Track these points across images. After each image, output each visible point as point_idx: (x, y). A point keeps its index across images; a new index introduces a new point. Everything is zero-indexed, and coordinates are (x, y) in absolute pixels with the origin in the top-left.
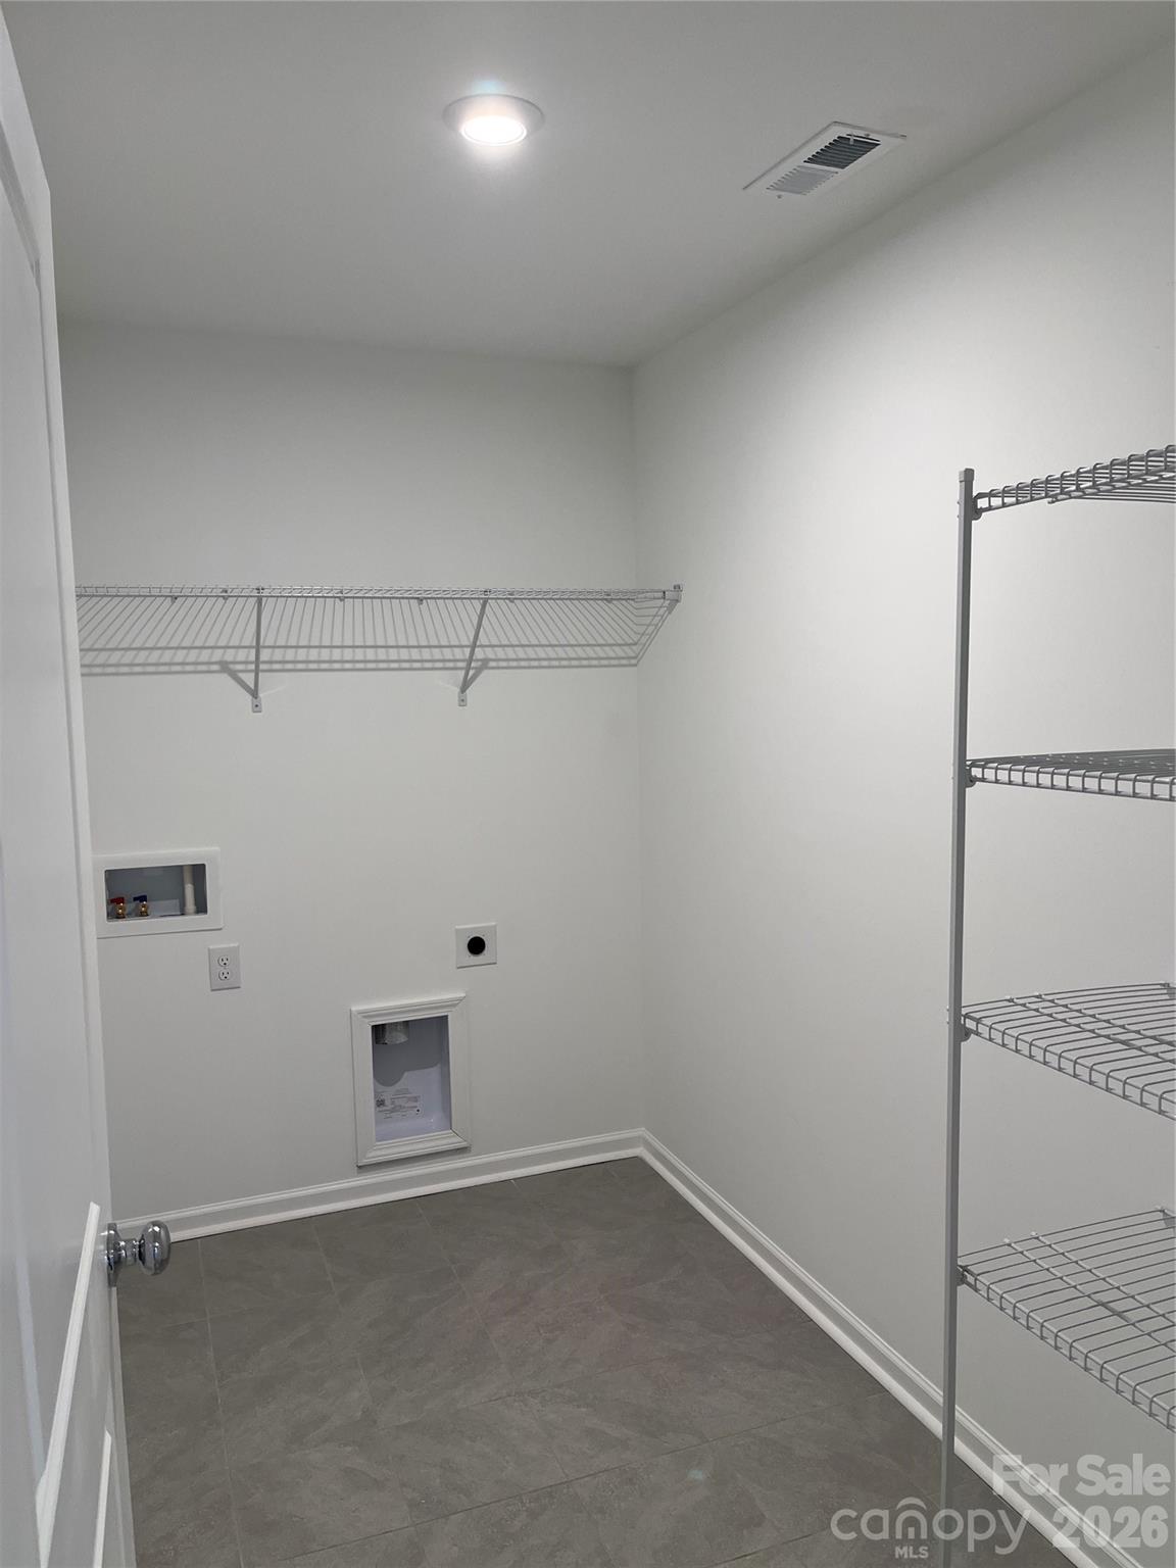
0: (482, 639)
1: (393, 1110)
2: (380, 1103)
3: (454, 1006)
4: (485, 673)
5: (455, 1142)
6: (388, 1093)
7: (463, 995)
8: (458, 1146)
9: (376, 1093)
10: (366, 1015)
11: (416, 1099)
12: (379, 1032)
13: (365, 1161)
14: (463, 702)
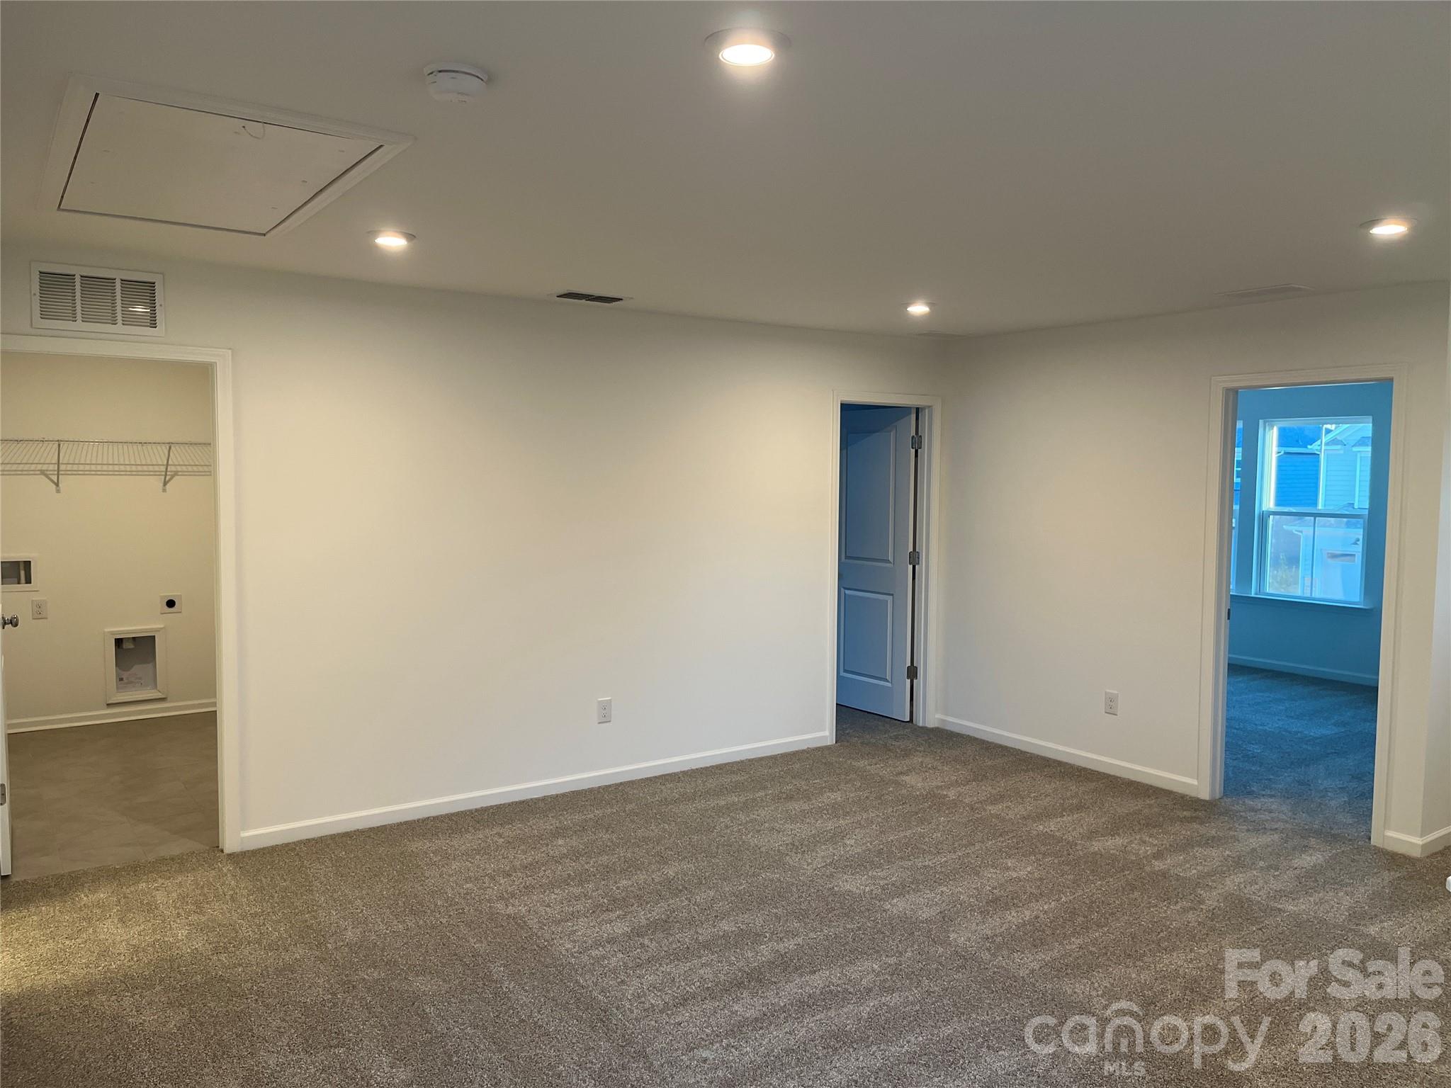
0: (170, 462)
1: (127, 683)
2: (121, 679)
3: (159, 631)
4: (177, 477)
5: (160, 695)
6: (125, 675)
7: (162, 626)
8: (160, 697)
9: (117, 674)
10: (112, 633)
11: (140, 678)
12: (119, 642)
13: (110, 702)
14: (164, 490)
